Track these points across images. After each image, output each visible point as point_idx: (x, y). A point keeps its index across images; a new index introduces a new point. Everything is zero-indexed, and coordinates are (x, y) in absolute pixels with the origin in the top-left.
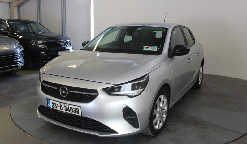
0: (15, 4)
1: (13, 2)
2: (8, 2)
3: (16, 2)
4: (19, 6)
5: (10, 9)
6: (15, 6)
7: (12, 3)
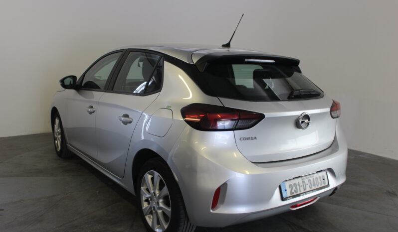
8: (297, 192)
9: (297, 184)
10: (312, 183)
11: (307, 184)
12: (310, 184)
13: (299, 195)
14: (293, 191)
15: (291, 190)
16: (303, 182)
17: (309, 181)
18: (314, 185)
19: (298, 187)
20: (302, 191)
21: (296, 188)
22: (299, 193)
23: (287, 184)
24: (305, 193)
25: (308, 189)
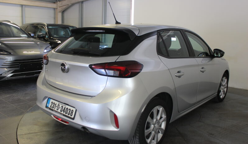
0: (60, 9)
1: (58, 7)
2: (53, 8)
3: (61, 8)
4: (63, 12)
5: (55, 14)
6: (59, 12)
7: (57, 9)
8: (53, 108)
9: (55, 104)
10: (63, 109)
11: (60, 108)
12: (62, 109)
13: (53, 110)
14: (52, 106)
15: (52, 105)
16: (59, 105)
17: (62, 107)
18: (64, 111)
19: (55, 106)
20: (56, 110)
21: (54, 105)
22: (54, 109)
23: (51, 100)
24: (56, 111)
25: (59, 111)
